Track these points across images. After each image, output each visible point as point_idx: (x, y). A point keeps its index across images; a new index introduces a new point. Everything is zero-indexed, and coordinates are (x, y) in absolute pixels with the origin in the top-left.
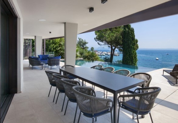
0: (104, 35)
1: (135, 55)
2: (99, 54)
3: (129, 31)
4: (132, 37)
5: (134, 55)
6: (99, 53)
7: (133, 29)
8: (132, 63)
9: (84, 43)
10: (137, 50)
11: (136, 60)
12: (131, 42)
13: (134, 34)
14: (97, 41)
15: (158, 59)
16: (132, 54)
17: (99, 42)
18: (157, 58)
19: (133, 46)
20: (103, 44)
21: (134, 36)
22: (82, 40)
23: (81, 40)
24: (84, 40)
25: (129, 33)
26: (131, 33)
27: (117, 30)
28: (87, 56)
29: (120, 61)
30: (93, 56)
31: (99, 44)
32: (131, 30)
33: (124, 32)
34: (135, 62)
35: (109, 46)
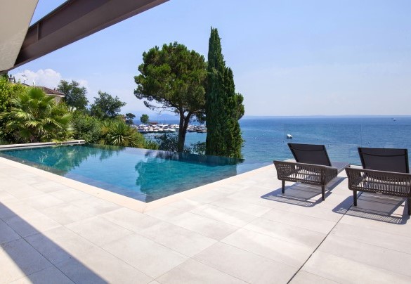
0: (159, 83)
1: (236, 129)
2: (161, 130)
3: (219, 76)
4: (227, 88)
5: (232, 129)
6: (161, 127)
7: (230, 71)
8: (229, 146)
9: (114, 105)
10: (240, 117)
11: (237, 140)
12: (225, 100)
13: (233, 81)
14: (141, 98)
15: (291, 138)
16: (228, 126)
17: (148, 101)
18: (289, 136)
19: (231, 109)
20: (161, 105)
21: (233, 86)
22: (110, 97)
23: (106, 98)
24: (114, 97)
25: (220, 78)
26: (226, 81)
27: (193, 72)
28: (103, 134)
29: (203, 144)
30: (123, 135)
31: (148, 106)
32: (226, 74)
33: (210, 76)
34: (236, 146)
35: (176, 111)
